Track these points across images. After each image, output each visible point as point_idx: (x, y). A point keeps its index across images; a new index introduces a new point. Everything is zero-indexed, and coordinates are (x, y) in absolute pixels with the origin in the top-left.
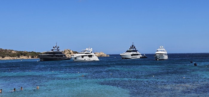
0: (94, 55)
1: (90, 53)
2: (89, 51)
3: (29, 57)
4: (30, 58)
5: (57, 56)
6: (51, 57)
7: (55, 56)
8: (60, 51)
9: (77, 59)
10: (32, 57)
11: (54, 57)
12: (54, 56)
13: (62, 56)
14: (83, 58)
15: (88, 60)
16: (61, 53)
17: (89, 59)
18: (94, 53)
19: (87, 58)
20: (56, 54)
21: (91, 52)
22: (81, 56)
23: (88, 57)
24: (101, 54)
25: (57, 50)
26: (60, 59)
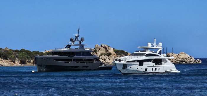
0: (166, 58)
1: (157, 54)
2: (155, 50)
3: (14, 62)
4: (17, 63)
5: (77, 60)
6: (63, 63)
7: (74, 60)
8: (87, 48)
9: (128, 68)
10: (23, 62)
11: (71, 64)
12: (71, 60)
13: (91, 61)
14: (141, 67)
15: (154, 71)
16: (88, 53)
17: (156, 69)
18: (165, 55)
19: (150, 67)
20: (76, 57)
21: (160, 53)
22: (138, 61)
23: (152, 64)
24: (182, 56)
25: (78, 47)
26: (87, 67)
